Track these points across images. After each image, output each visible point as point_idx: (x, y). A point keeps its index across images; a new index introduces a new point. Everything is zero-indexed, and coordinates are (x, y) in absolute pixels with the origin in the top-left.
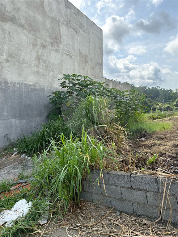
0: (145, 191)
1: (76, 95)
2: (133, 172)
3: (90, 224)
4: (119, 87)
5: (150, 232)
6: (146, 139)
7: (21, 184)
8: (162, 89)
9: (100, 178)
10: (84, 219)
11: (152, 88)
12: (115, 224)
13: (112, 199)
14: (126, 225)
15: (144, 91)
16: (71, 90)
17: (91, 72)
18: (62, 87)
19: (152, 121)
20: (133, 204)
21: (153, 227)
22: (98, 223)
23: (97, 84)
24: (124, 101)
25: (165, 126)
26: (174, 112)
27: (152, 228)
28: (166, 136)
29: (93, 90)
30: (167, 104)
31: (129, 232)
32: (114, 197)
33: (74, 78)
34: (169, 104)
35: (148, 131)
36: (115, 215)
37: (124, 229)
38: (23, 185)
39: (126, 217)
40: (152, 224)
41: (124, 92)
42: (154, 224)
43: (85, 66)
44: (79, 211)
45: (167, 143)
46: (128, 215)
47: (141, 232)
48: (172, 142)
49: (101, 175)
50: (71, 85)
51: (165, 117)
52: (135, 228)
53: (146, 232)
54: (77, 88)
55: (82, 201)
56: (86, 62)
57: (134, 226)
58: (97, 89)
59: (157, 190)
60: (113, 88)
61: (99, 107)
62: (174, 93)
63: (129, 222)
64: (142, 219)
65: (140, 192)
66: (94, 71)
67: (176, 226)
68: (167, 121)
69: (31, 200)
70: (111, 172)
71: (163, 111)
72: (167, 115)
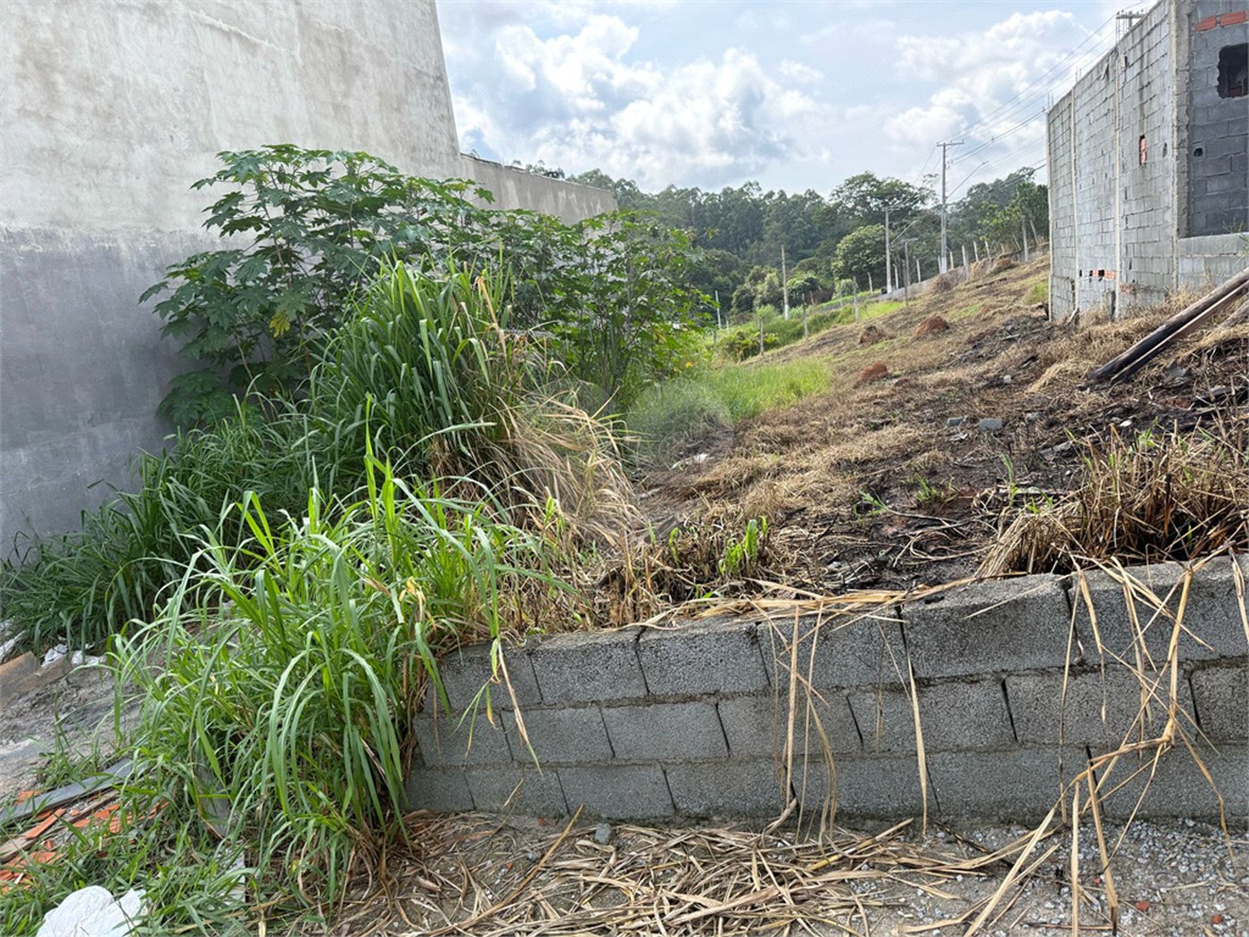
0: (713, 700)
1: (318, 268)
2: (650, 622)
3: (474, 916)
4: (556, 200)
5: (752, 881)
6: (716, 456)
7: (59, 812)
8: (770, 195)
9: (492, 685)
10: (439, 902)
11: (725, 193)
12: (593, 886)
13: (566, 774)
14: (644, 877)
15: (689, 212)
16: (281, 241)
17: (387, 130)
18: (226, 229)
19: (739, 363)
20: (665, 772)
21: (764, 855)
22: (513, 902)
23: (426, 193)
24: (590, 278)
25: (798, 380)
26: (837, 306)
27: (759, 859)
28: (805, 427)
29: (411, 232)
30: (803, 268)
31: (661, 902)
32: (573, 760)
33: (289, 169)
34: (812, 267)
35: (721, 415)
36: (588, 843)
37: (637, 895)
38: (73, 811)
39: (644, 839)
40: (758, 841)
41: (580, 229)
42: (766, 840)
43: (346, 95)
44: (409, 872)
45: (811, 457)
46: (650, 831)
47: (711, 888)
48: (833, 452)
49: (495, 670)
50: (276, 212)
51: (799, 334)
52: (683, 880)
53: (735, 880)
54: (317, 228)
55: (421, 817)
56: (349, 70)
57: (680, 871)
58: (431, 219)
59: (760, 682)
60: (519, 212)
61: (458, 323)
62: (831, 211)
63: (657, 860)
64: (714, 831)
65: (691, 707)
66: (400, 123)
67: (859, 826)
68: (806, 352)
69: (137, 881)
70: (546, 645)
71: (787, 307)
72: (805, 324)
